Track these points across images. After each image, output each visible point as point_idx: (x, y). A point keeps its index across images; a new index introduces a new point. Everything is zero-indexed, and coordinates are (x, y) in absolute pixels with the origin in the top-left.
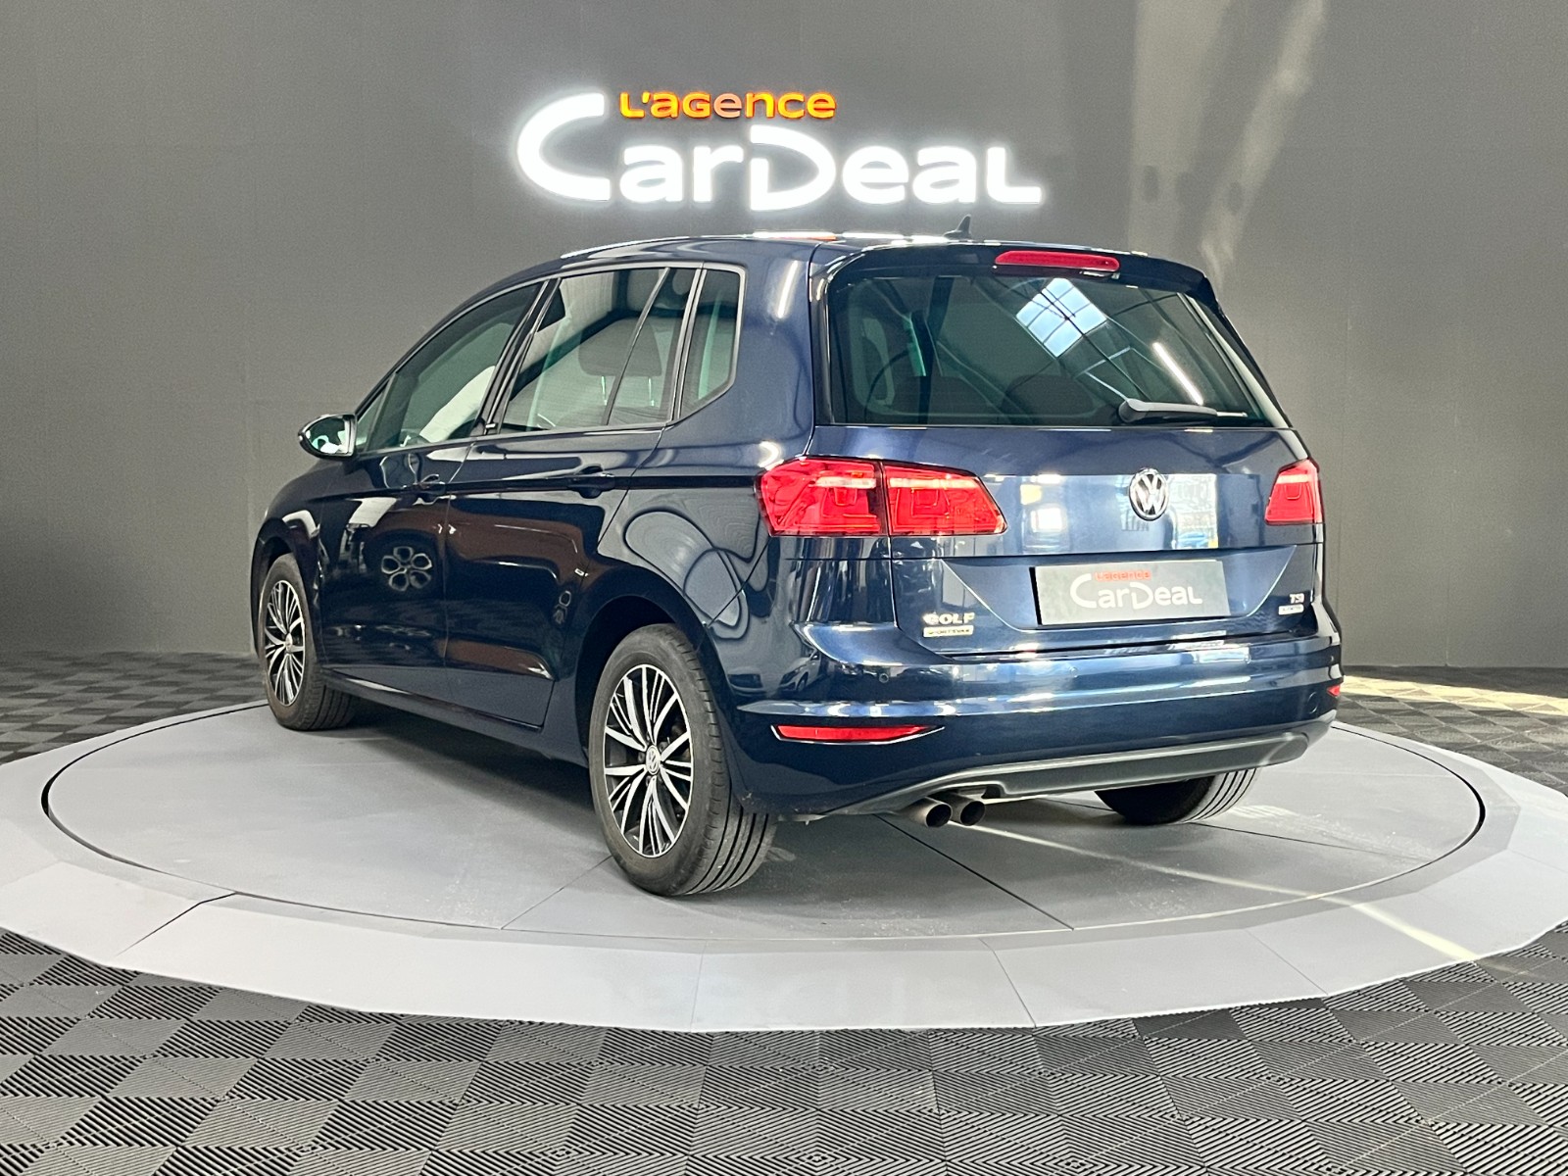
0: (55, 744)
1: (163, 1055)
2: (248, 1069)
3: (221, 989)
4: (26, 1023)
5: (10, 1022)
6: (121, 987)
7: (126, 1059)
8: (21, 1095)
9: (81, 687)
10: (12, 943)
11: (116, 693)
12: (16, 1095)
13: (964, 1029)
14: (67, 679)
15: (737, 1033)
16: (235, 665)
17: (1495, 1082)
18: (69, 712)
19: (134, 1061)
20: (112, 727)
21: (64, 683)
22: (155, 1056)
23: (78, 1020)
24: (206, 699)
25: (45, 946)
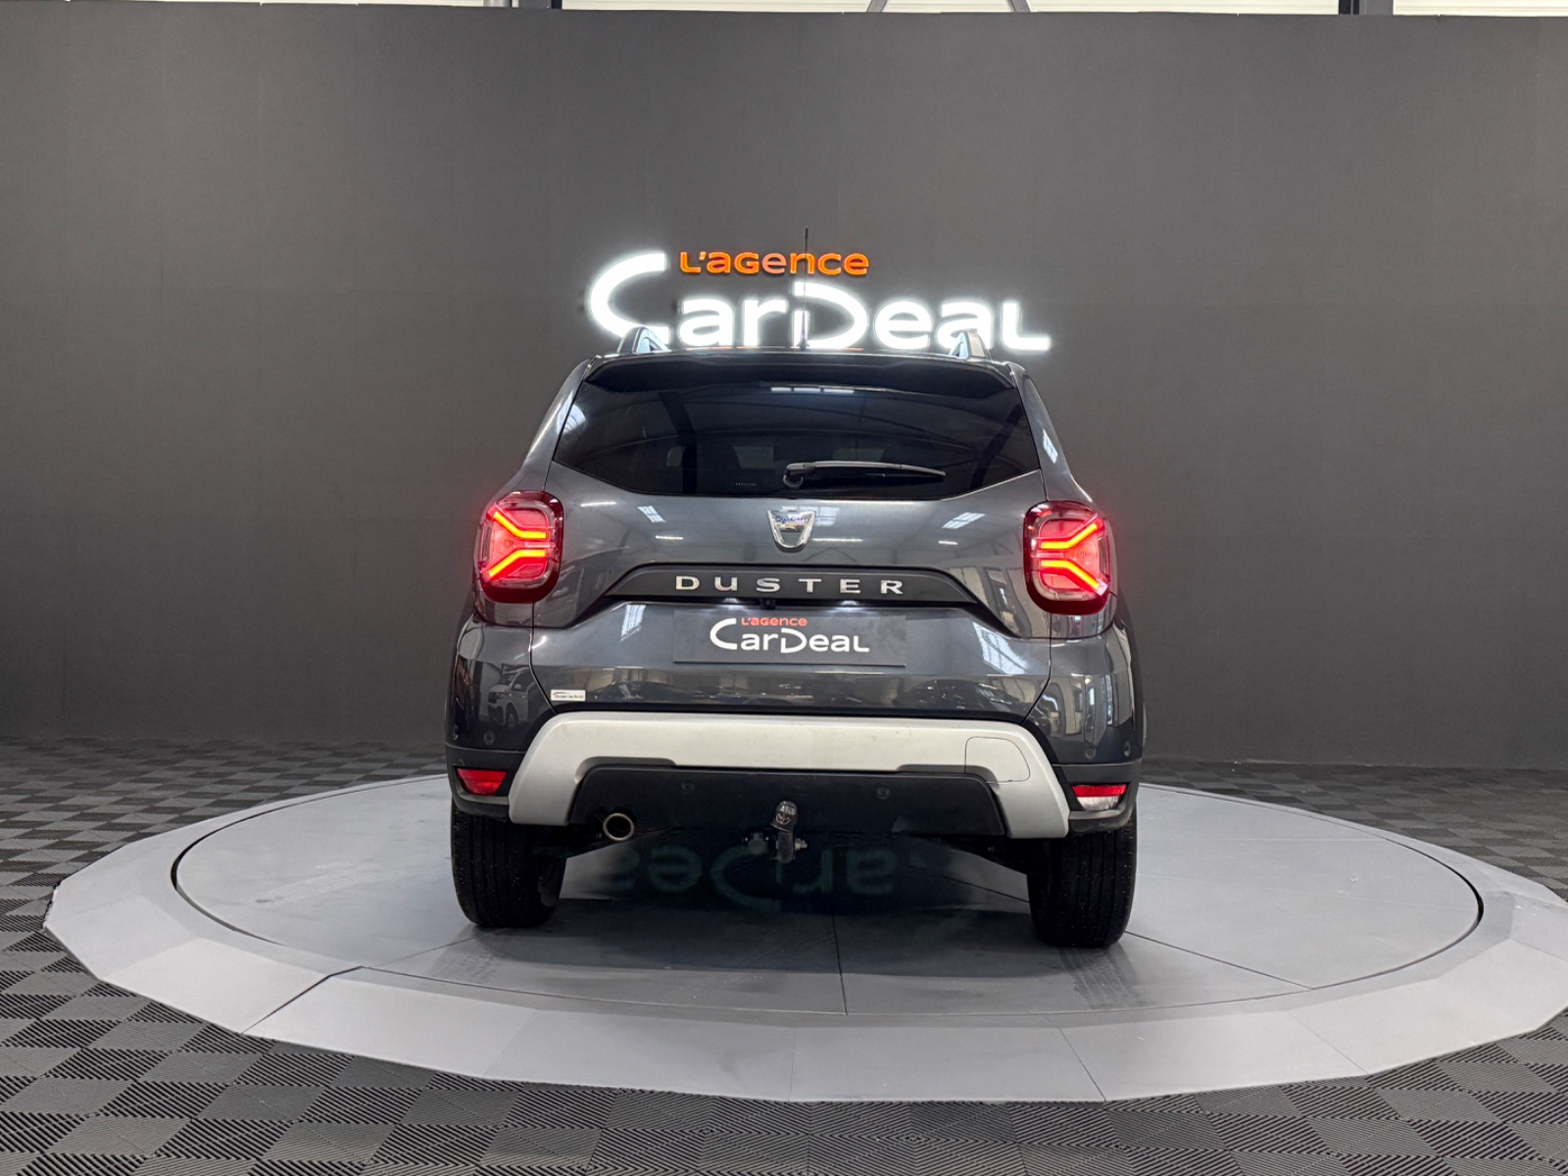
0: (173, 825)
1: (310, 1121)
2: (387, 1135)
3: (353, 1057)
4: (179, 1088)
5: (164, 1087)
6: (259, 1054)
7: (274, 1124)
8: (184, 1157)
9: (191, 773)
10: (156, 1012)
11: (223, 779)
12: (179, 1157)
13: (1040, 1103)
14: (177, 765)
15: (832, 1103)
16: (327, 753)
17: (1536, 1159)
18: (183, 796)
19: (282, 1126)
20: (222, 809)
21: (177, 769)
22: (301, 1121)
23: (226, 1086)
24: (304, 784)
25: (188, 1015)
